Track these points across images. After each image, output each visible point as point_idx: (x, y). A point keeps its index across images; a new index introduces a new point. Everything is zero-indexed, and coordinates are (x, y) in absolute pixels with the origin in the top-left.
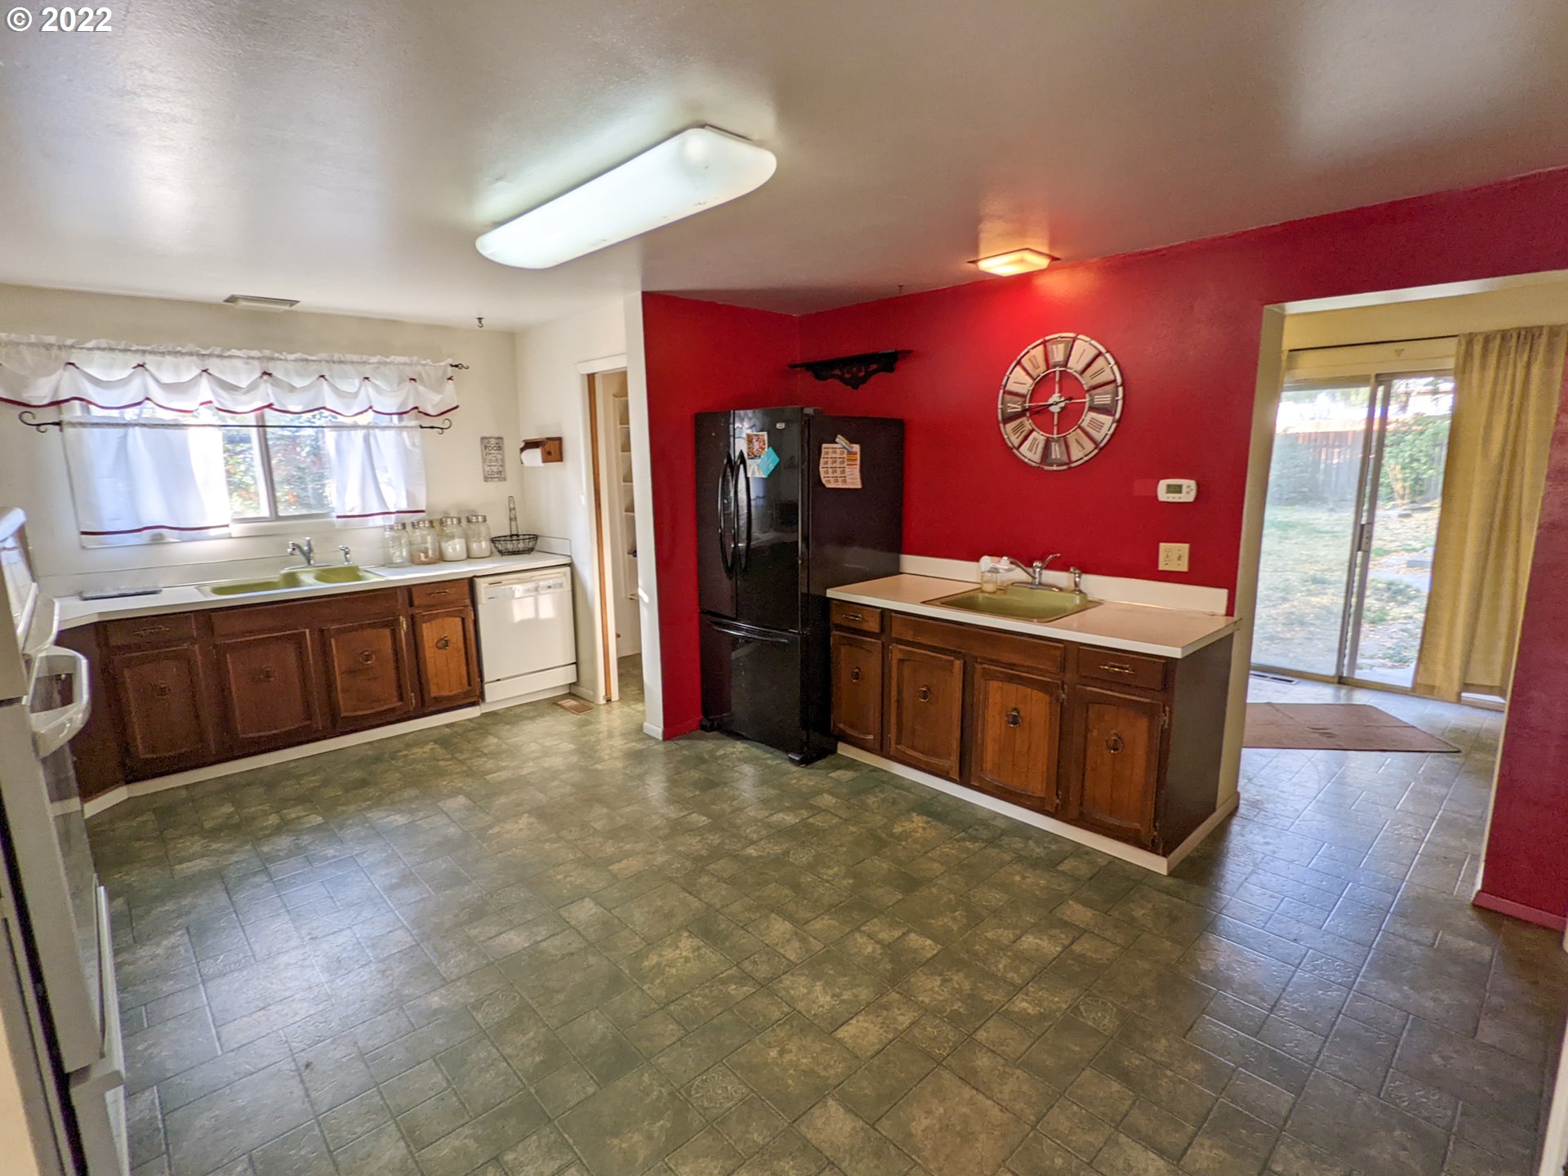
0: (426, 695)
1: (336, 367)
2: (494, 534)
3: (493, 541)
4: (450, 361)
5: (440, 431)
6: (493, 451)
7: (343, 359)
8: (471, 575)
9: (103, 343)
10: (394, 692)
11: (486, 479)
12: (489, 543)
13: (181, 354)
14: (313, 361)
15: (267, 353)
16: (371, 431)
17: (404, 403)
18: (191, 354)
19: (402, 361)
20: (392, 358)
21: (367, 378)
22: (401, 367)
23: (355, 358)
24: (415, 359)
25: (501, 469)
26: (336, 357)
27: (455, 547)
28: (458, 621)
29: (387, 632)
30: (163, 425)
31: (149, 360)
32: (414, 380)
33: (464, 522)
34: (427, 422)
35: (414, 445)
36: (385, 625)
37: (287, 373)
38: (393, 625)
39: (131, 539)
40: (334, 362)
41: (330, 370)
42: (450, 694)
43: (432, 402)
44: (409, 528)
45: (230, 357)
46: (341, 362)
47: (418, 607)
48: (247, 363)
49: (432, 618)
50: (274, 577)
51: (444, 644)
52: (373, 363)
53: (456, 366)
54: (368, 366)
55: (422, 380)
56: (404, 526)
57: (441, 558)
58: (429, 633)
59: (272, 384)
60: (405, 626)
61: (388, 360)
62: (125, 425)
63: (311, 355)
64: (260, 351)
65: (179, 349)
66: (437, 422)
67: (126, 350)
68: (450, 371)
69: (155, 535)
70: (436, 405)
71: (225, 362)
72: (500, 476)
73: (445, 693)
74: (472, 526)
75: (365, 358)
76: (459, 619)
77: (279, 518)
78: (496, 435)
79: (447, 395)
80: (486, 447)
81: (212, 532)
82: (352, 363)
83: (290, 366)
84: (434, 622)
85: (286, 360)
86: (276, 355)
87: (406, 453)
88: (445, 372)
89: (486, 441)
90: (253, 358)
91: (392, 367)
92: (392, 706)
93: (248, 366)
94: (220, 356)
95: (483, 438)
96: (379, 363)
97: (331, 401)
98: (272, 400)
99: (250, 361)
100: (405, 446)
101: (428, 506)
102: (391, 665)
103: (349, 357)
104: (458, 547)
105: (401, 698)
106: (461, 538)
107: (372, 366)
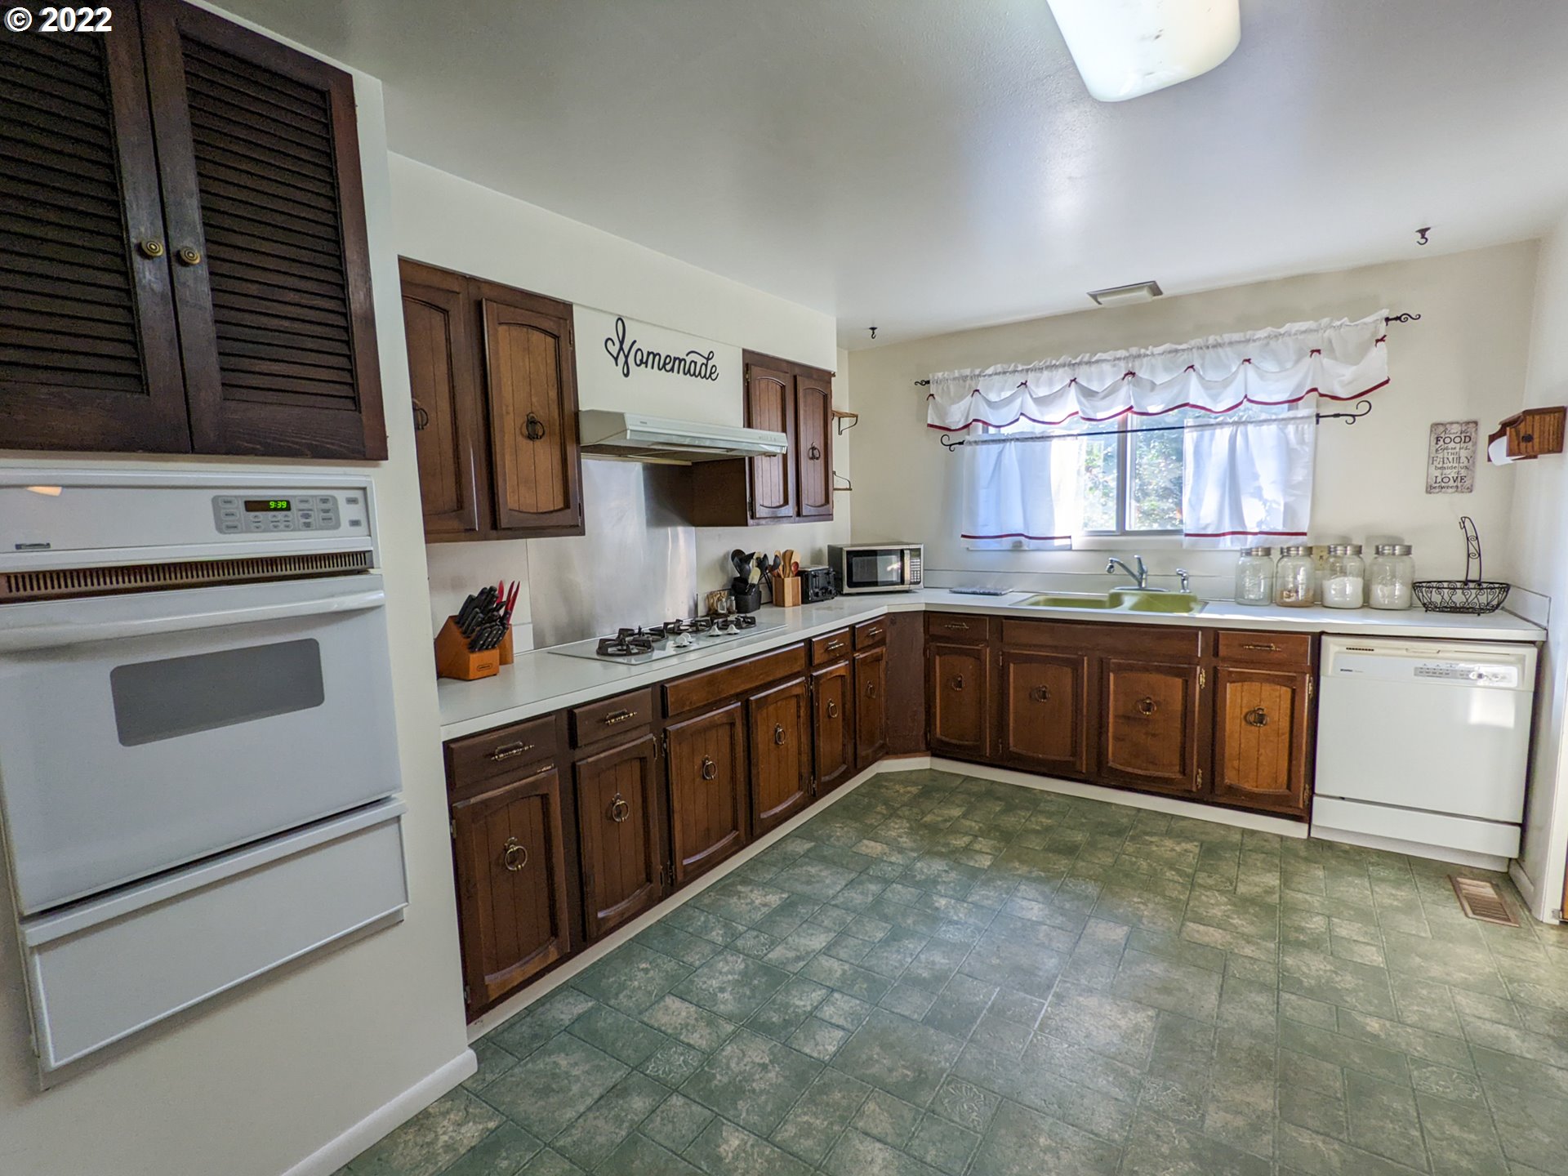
0: (1217, 779)
1: (1211, 353)
2: (1421, 576)
3: (1416, 586)
4: (1385, 313)
5: (1350, 419)
6: (1452, 445)
7: (1220, 341)
8: (1318, 630)
9: (999, 368)
10: (1176, 760)
11: (1430, 489)
12: (1407, 591)
13: (1055, 366)
14: (1183, 350)
15: (1134, 350)
16: (1241, 428)
17: (1299, 386)
18: (1064, 365)
19: (1303, 329)
20: (1287, 327)
21: (1248, 361)
22: (1301, 337)
23: (1236, 337)
24: (1325, 321)
25: (1463, 472)
26: (1211, 340)
27: (1341, 588)
28: (1285, 692)
29: (1179, 682)
30: (1032, 438)
31: (1031, 378)
32: (1318, 351)
33: (1368, 554)
34: (1337, 407)
35: (1302, 442)
36: (1178, 673)
37: (1153, 369)
38: (1187, 677)
39: (994, 544)
40: (1208, 347)
41: (1203, 358)
42: (1256, 790)
43: (1342, 377)
44: (1275, 555)
45: (1097, 362)
46: (1216, 346)
47: (1224, 660)
48: (1114, 366)
49: (1242, 678)
50: (1102, 595)
51: (1258, 718)
52: (1259, 339)
53: (1398, 318)
54: (1251, 345)
55: (1332, 350)
56: (1267, 552)
57: (1316, 600)
58: (1236, 698)
59: (1134, 385)
60: (1202, 680)
61: (1282, 330)
62: (1004, 441)
63: (1180, 344)
64: (1127, 350)
65: (1054, 362)
66: (1350, 407)
67: (1015, 371)
68: (1382, 329)
69: (1016, 542)
70: (1350, 383)
71: (1094, 368)
72: (1463, 484)
73: (1248, 786)
74: (1381, 560)
75: (1249, 334)
76: (1289, 690)
77: (1125, 533)
78: (1464, 417)
79: (1376, 363)
80: (1438, 440)
81: (1057, 543)
82: (1231, 343)
83: (1158, 361)
84: (1246, 685)
85: (1153, 355)
86: (1143, 351)
87: (1289, 456)
88: (1376, 331)
89: (1441, 429)
90: (1119, 359)
91: (1287, 339)
92: (1166, 775)
93: (1115, 369)
94: (1089, 363)
95: (1435, 425)
96: (1269, 337)
97: (1196, 395)
98: (1132, 403)
99: (1117, 362)
100: (1287, 442)
101: (1311, 526)
102: (1178, 724)
103: (1227, 337)
104: (1349, 590)
105: (1183, 773)
106: (1357, 576)
107: (1257, 343)
